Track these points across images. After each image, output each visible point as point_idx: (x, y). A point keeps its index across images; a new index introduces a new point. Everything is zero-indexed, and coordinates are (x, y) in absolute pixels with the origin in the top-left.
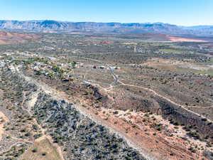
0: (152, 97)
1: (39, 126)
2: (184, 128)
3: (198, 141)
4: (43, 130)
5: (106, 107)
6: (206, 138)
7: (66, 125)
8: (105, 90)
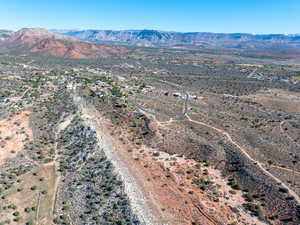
0: (221, 143)
1: (56, 151)
2: (244, 196)
3: (255, 219)
4: (57, 156)
5: (149, 145)
6: (272, 218)
7: (79, 154)
8: (157, 124)
